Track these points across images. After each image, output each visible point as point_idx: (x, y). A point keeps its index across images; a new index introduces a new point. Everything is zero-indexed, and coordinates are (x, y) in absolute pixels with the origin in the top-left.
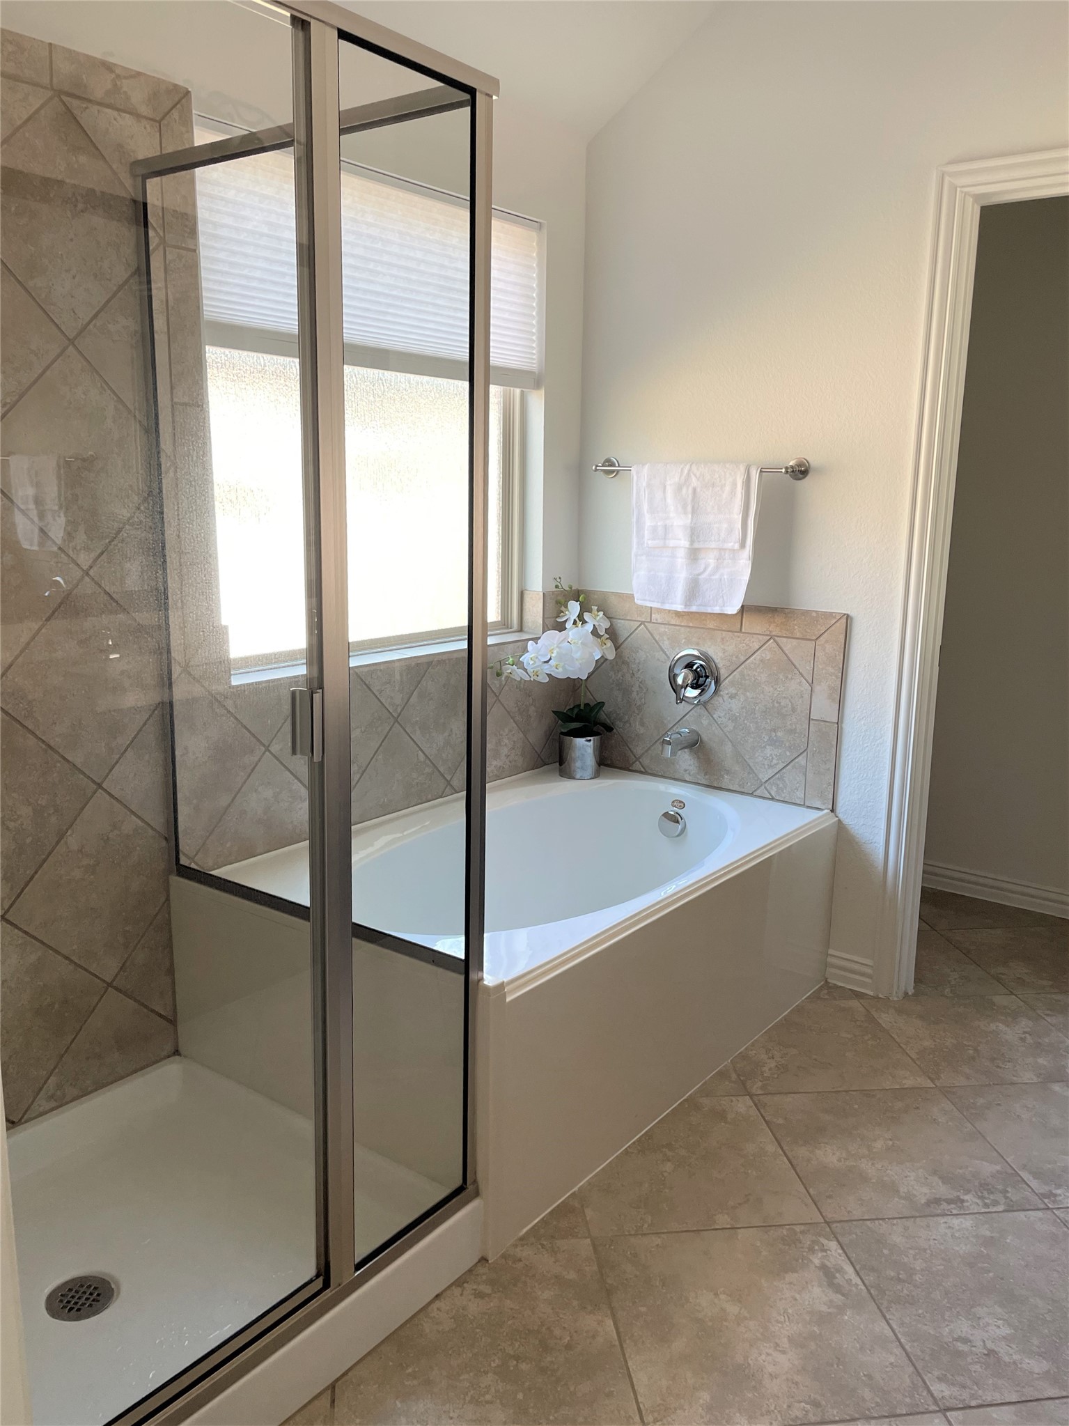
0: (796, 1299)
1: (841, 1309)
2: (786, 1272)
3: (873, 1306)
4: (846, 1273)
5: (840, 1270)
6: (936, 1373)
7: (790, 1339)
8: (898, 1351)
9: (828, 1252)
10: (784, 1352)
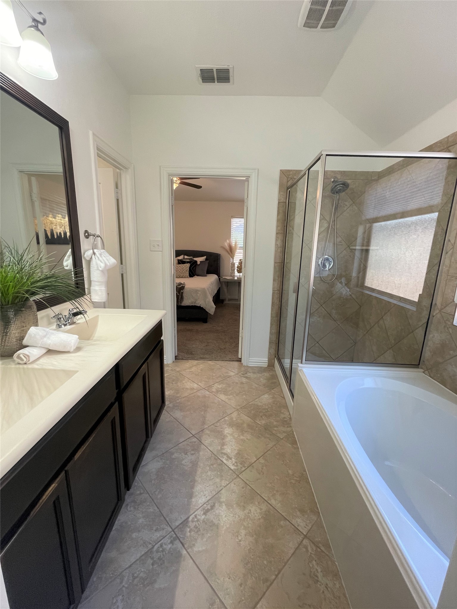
0: (232, 446)
1: (222, 449)
2: (238, 452)
3: (215, 453)
4: (225, 460)
5: (227, 460)
6: (197, 443)
7: (227, 436)
8: (206, 444)
9: (232, 464)
10: (227, 433)
